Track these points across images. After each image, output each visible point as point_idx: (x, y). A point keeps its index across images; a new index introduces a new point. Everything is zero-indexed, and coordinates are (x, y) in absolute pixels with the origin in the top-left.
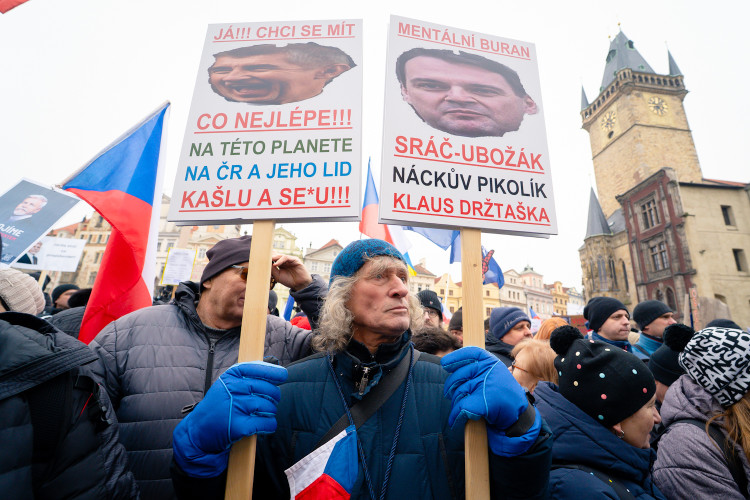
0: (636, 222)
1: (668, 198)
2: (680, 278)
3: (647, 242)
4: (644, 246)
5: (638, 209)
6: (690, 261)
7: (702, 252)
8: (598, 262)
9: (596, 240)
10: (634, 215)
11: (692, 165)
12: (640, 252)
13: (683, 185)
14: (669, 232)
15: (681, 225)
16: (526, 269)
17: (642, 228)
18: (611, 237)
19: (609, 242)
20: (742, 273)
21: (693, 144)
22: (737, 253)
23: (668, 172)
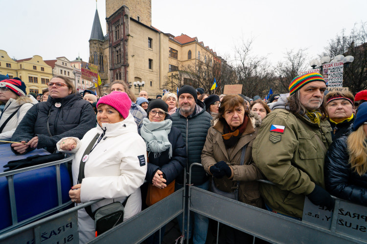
0: (112, 35)
1: (123, 24)
2: (123, 67)
3: (115, 48)
4: (114, 50)
5: (114, 28)
6: (127, 60)
7: (133, 56)
8: (94, 55)
9: (95, 42)
10: (112, 31)
11: (148, 17)
12: (112, 52)
13: (132, 19)
14: (122, 43)
15: (127, 40)
16: (77, 59)
17: (114, 39)
18: (103, 42)
19: (101, 45)
20: (150, 70)
21: (151, 7)
22: (150, 61)
23: (126, 9)
